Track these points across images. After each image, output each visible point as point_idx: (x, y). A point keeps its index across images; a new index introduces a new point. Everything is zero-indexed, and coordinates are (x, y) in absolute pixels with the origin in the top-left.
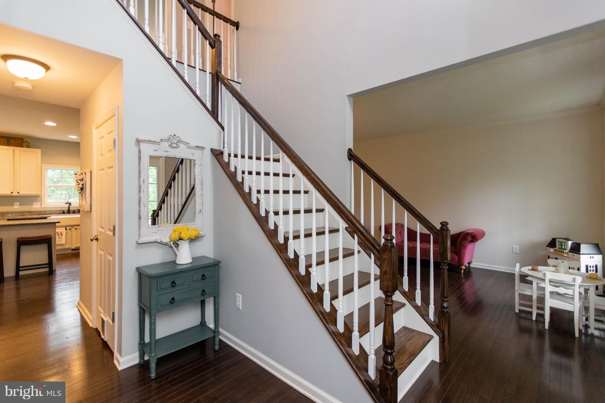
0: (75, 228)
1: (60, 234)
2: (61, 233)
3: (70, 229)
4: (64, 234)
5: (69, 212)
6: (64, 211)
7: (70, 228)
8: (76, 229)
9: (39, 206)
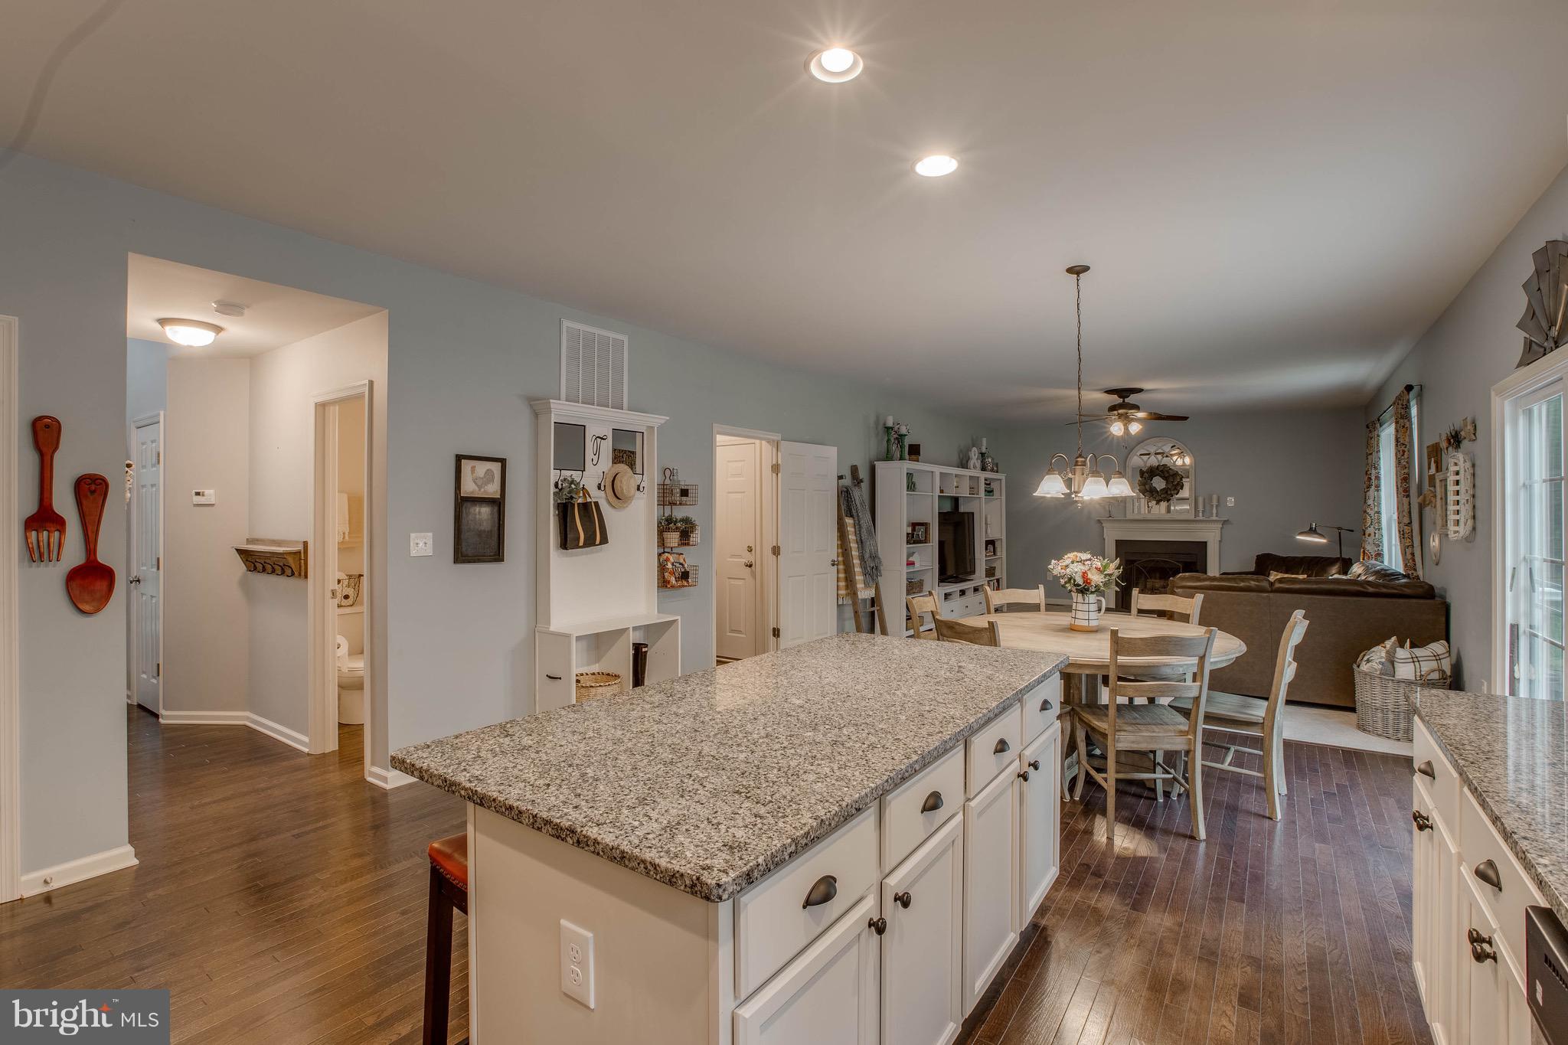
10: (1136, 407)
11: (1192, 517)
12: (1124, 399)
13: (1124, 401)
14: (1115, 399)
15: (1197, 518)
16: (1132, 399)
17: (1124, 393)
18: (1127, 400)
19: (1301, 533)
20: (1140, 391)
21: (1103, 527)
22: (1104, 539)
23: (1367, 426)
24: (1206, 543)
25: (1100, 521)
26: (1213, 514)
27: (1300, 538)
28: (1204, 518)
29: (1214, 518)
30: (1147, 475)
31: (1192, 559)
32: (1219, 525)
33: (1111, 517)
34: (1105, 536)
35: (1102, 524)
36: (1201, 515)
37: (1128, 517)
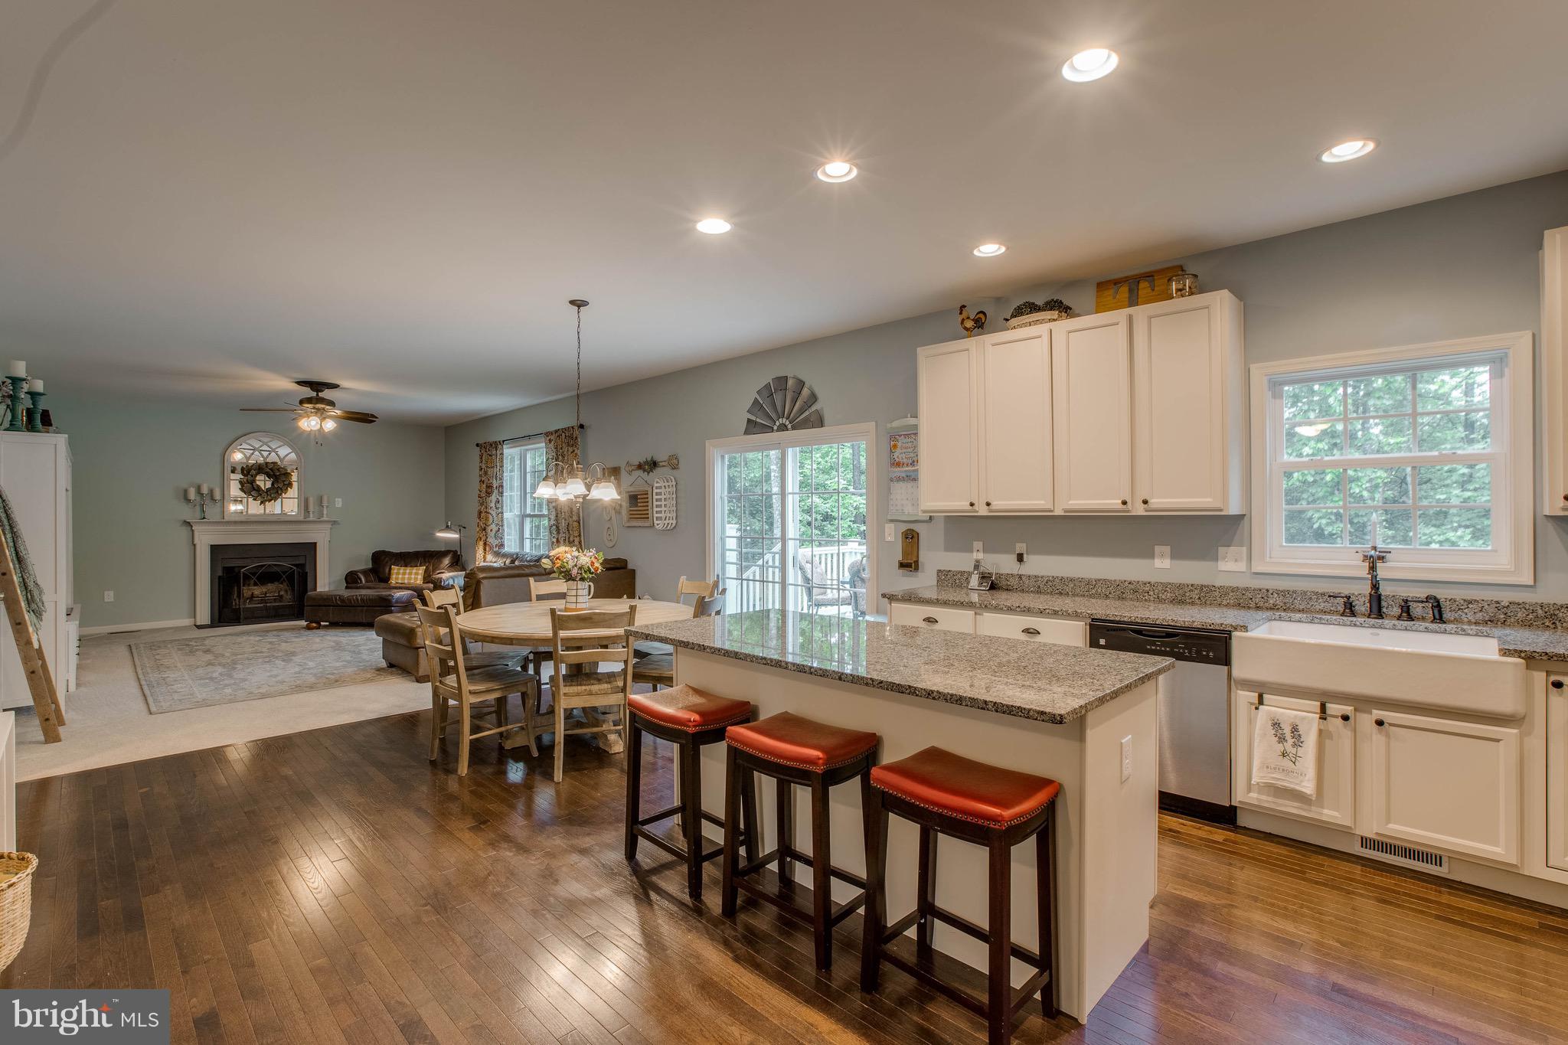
0: (1378, 714)
1: (1287, 731)
2: (1295, 729)
3: (1346, 718)
4: (1311, 739)
5: (1377, 607)
6: (1349, 598)
7: (1348, 709)
8: (1380, 723)
9: (1241, 566)
10: (332, 403)
11: (301, 518)
12: (317, 391)
13: (317, 395)
14: (308, 392)
15: (308, 519)
16: (326, 394)
17: (317, 386)
18: (320, 394)
19: (441, 531)
20: (335, 386)
21: (193, 531)
22: (195, 545)
23: (477, 445)
24: (315, 543)
25: (189, 523)
26: (323, 514)
27: (440, 535)
28: (315, 519)
29: (325, 518)
30: (253, 472)
31: (301, 561)
32: (329, 526)
33: (204, 518)
34: (196, 541)
35: (192, 526)
36: (311, 515)
37: (227, 519)
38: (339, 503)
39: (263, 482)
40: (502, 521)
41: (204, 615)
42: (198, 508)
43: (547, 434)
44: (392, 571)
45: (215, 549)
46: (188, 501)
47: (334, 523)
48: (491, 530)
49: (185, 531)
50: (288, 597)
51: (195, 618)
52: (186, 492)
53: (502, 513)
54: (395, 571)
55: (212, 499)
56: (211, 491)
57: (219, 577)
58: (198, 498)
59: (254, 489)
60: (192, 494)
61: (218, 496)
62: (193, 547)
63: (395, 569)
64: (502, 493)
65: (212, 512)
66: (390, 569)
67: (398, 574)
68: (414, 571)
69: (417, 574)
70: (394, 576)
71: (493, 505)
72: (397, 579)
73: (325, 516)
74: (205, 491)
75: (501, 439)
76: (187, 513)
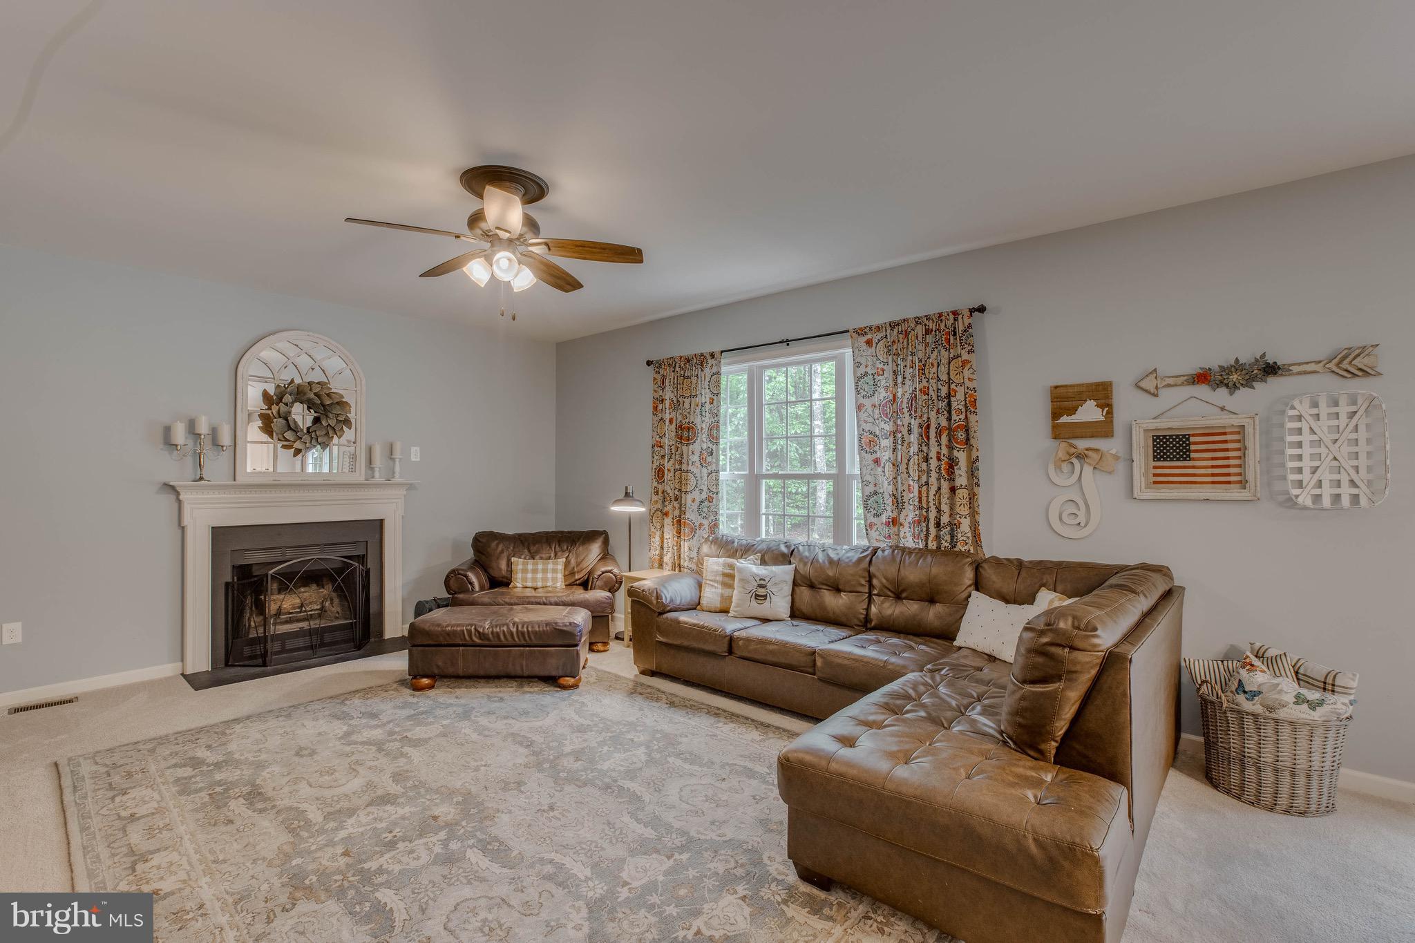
11: (362, 479)
15: (371, 480)
21: (179, 502)
22: (183, 529)
23: (649, 363)
24: (381, 521)
25: (173, 488)
26: (394, 473)
27: (616, 509)
28: (382, 480)
29: (397, 479)
30: (288, 398)
31: (360, 552)
32: (403, 492)
33: (201, 479)
34: (187, 521)
35: (178, 494)
36: (377, 474)
37: (241, 479)
38: (415, 454)
39: (301, 416)
40: (717, 485)
41: (200, 658)
42: (189, 460)
43: (861, 332)
44: (514, 567)
45: (220, 535)
46: (169, 444)
47: (411, 487)
48: (693, 501)
49: (167, 500)
50: (334, 607)
51: (182, 660)
52: (167, 430)
53: (717, 472)
54: (520, 567)
55: (216, 444)
56: (214, 432)
57: (227, 584)
58: (190, 443)
59: (290, 428)
60: (180, 435)
61: (226, 439)
62: (180, 532)
63: (519, 563)
64: (717, 438)
65: (216, 466)
66: (509, 564)
67: (525, 571)
68: (550, 566)
69: (555, 571)
70: (519, 575)
71: (695, 458)
72: (524, 579)
73: (397, 475)
74: (203, 428)
75: (716, 349)
76: (174, 470)
